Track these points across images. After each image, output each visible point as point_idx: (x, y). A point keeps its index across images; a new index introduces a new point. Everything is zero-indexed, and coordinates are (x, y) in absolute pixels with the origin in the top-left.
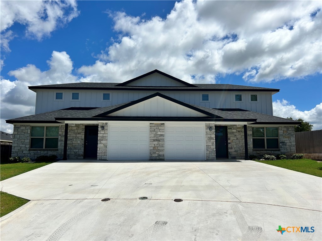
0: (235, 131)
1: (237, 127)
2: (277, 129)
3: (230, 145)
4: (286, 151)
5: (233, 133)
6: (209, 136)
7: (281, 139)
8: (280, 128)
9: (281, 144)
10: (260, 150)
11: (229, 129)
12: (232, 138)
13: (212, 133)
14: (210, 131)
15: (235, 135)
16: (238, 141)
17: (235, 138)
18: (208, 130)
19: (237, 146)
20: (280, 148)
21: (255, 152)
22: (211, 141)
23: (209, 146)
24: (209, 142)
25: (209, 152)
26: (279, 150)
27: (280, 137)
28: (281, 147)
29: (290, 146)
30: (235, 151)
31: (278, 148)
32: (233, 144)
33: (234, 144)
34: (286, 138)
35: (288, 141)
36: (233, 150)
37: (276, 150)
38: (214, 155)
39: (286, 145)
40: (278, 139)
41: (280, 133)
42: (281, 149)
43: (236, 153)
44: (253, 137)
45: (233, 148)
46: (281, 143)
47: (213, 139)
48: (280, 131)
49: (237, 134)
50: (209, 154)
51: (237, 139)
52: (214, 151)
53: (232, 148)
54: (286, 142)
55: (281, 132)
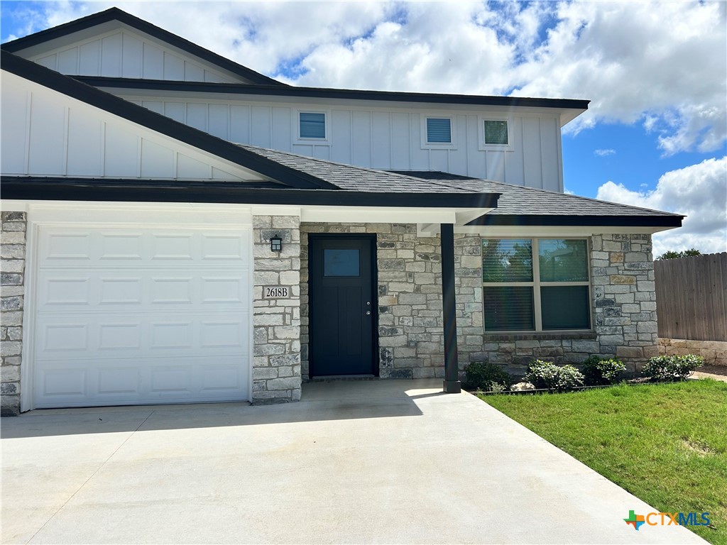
0: (407, 254)
1: (416, 238)
2: (583, 245)
3: (388, 319)
4: (618, 338)
5: (399, 264)
6: (271, 278)
7: (601, 288)
8: (597, 243)
9: (598, 310)
10: (516, 338)
11: (384, 245)
12: (397, 284)
13: (287, 262)
14: (274, 255)
15: (411, 275)
16: (421, 298)
17: (410, 288)
18: (266, 251)
19: (418, 321)
20: (594, 326)
21: (493, 346)
22: (280, 302)
23: (267, 327)
24: (268, 310)
25: (265, 360)
26: (593, 337)
27: (596, 282)
28: (601, 323)
29: (636, 317)
30: (408, 346)
31: (588, 327)
32: (398, 311)
33: (407, 310)
34: (618, 283)
35: (628, 298)
36: (400, 339)
37: (581, 337)
38: (291, 374)
39: (618, 314)
40: (587, 287)
41: (595, 263)
42: (599, 330)
43: (411, 353)
44: (485, 281)
45: (400, 331)
46: (599, 304)
47: (292, 295)
48: (595, 255)
49: (418, 268)
50: (268, 373)
51: (418, 290)
52: (292, 352)
53: (393, 331)
54: (619, 299)
55: (599, 258)
